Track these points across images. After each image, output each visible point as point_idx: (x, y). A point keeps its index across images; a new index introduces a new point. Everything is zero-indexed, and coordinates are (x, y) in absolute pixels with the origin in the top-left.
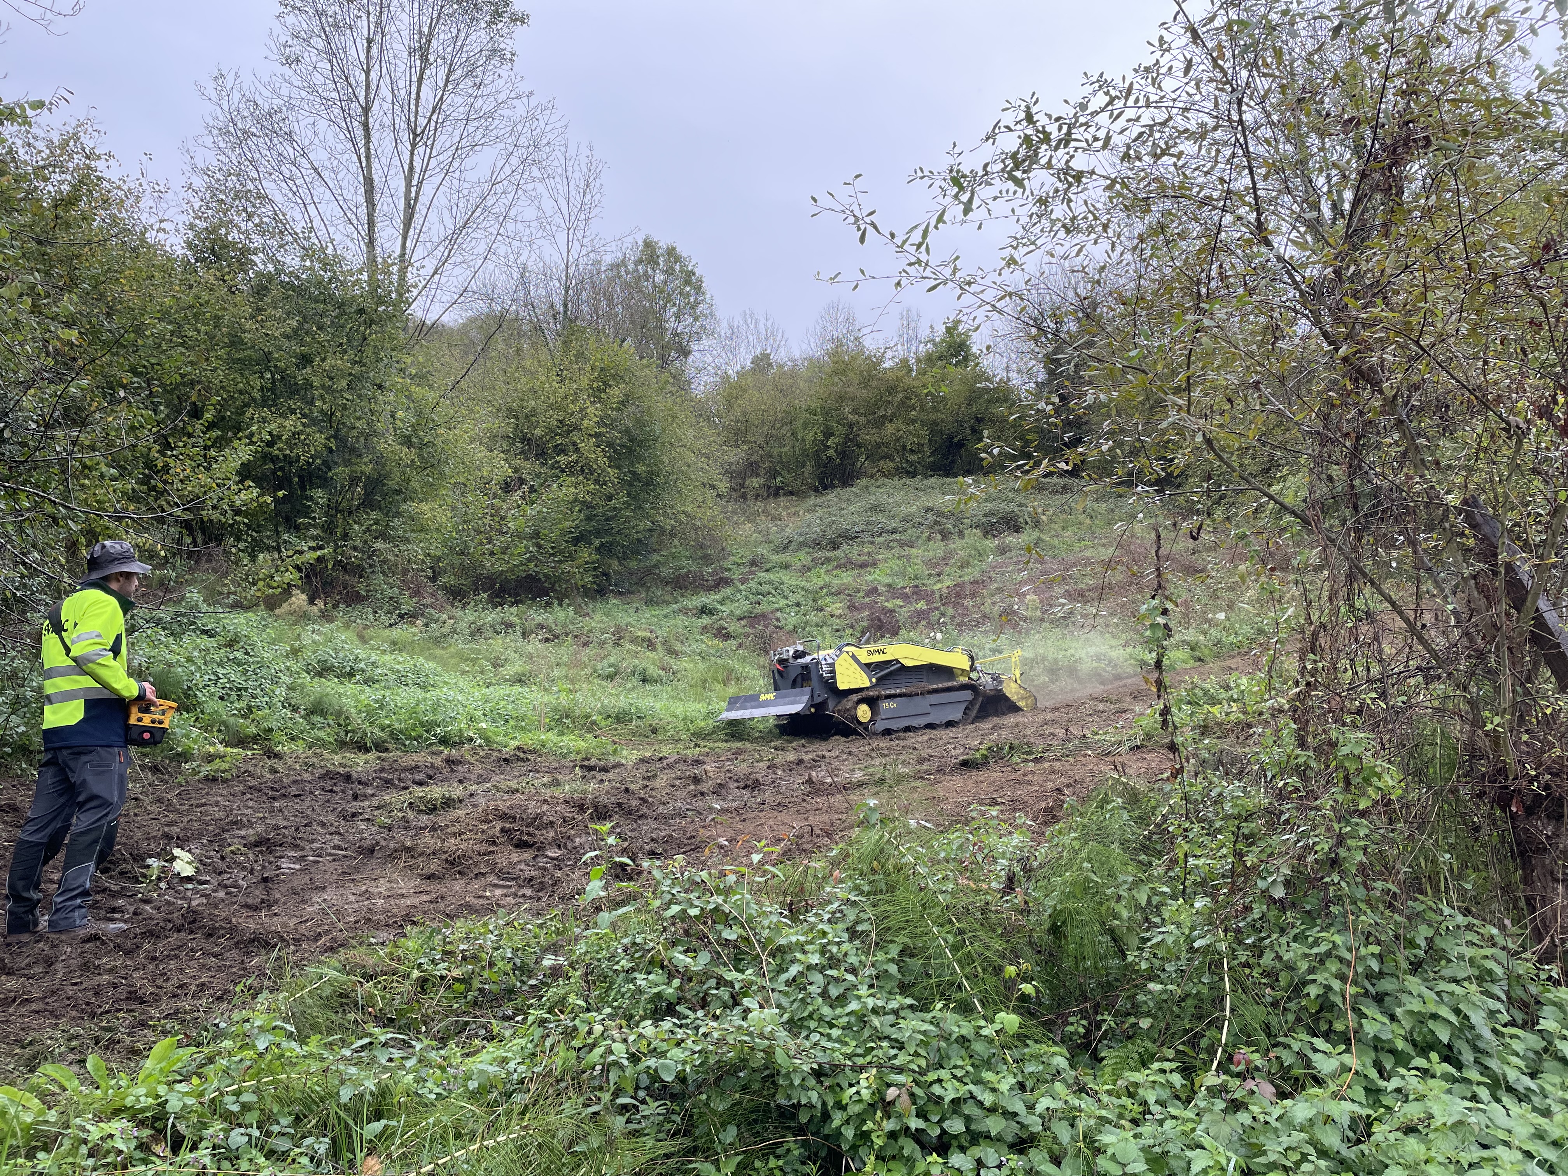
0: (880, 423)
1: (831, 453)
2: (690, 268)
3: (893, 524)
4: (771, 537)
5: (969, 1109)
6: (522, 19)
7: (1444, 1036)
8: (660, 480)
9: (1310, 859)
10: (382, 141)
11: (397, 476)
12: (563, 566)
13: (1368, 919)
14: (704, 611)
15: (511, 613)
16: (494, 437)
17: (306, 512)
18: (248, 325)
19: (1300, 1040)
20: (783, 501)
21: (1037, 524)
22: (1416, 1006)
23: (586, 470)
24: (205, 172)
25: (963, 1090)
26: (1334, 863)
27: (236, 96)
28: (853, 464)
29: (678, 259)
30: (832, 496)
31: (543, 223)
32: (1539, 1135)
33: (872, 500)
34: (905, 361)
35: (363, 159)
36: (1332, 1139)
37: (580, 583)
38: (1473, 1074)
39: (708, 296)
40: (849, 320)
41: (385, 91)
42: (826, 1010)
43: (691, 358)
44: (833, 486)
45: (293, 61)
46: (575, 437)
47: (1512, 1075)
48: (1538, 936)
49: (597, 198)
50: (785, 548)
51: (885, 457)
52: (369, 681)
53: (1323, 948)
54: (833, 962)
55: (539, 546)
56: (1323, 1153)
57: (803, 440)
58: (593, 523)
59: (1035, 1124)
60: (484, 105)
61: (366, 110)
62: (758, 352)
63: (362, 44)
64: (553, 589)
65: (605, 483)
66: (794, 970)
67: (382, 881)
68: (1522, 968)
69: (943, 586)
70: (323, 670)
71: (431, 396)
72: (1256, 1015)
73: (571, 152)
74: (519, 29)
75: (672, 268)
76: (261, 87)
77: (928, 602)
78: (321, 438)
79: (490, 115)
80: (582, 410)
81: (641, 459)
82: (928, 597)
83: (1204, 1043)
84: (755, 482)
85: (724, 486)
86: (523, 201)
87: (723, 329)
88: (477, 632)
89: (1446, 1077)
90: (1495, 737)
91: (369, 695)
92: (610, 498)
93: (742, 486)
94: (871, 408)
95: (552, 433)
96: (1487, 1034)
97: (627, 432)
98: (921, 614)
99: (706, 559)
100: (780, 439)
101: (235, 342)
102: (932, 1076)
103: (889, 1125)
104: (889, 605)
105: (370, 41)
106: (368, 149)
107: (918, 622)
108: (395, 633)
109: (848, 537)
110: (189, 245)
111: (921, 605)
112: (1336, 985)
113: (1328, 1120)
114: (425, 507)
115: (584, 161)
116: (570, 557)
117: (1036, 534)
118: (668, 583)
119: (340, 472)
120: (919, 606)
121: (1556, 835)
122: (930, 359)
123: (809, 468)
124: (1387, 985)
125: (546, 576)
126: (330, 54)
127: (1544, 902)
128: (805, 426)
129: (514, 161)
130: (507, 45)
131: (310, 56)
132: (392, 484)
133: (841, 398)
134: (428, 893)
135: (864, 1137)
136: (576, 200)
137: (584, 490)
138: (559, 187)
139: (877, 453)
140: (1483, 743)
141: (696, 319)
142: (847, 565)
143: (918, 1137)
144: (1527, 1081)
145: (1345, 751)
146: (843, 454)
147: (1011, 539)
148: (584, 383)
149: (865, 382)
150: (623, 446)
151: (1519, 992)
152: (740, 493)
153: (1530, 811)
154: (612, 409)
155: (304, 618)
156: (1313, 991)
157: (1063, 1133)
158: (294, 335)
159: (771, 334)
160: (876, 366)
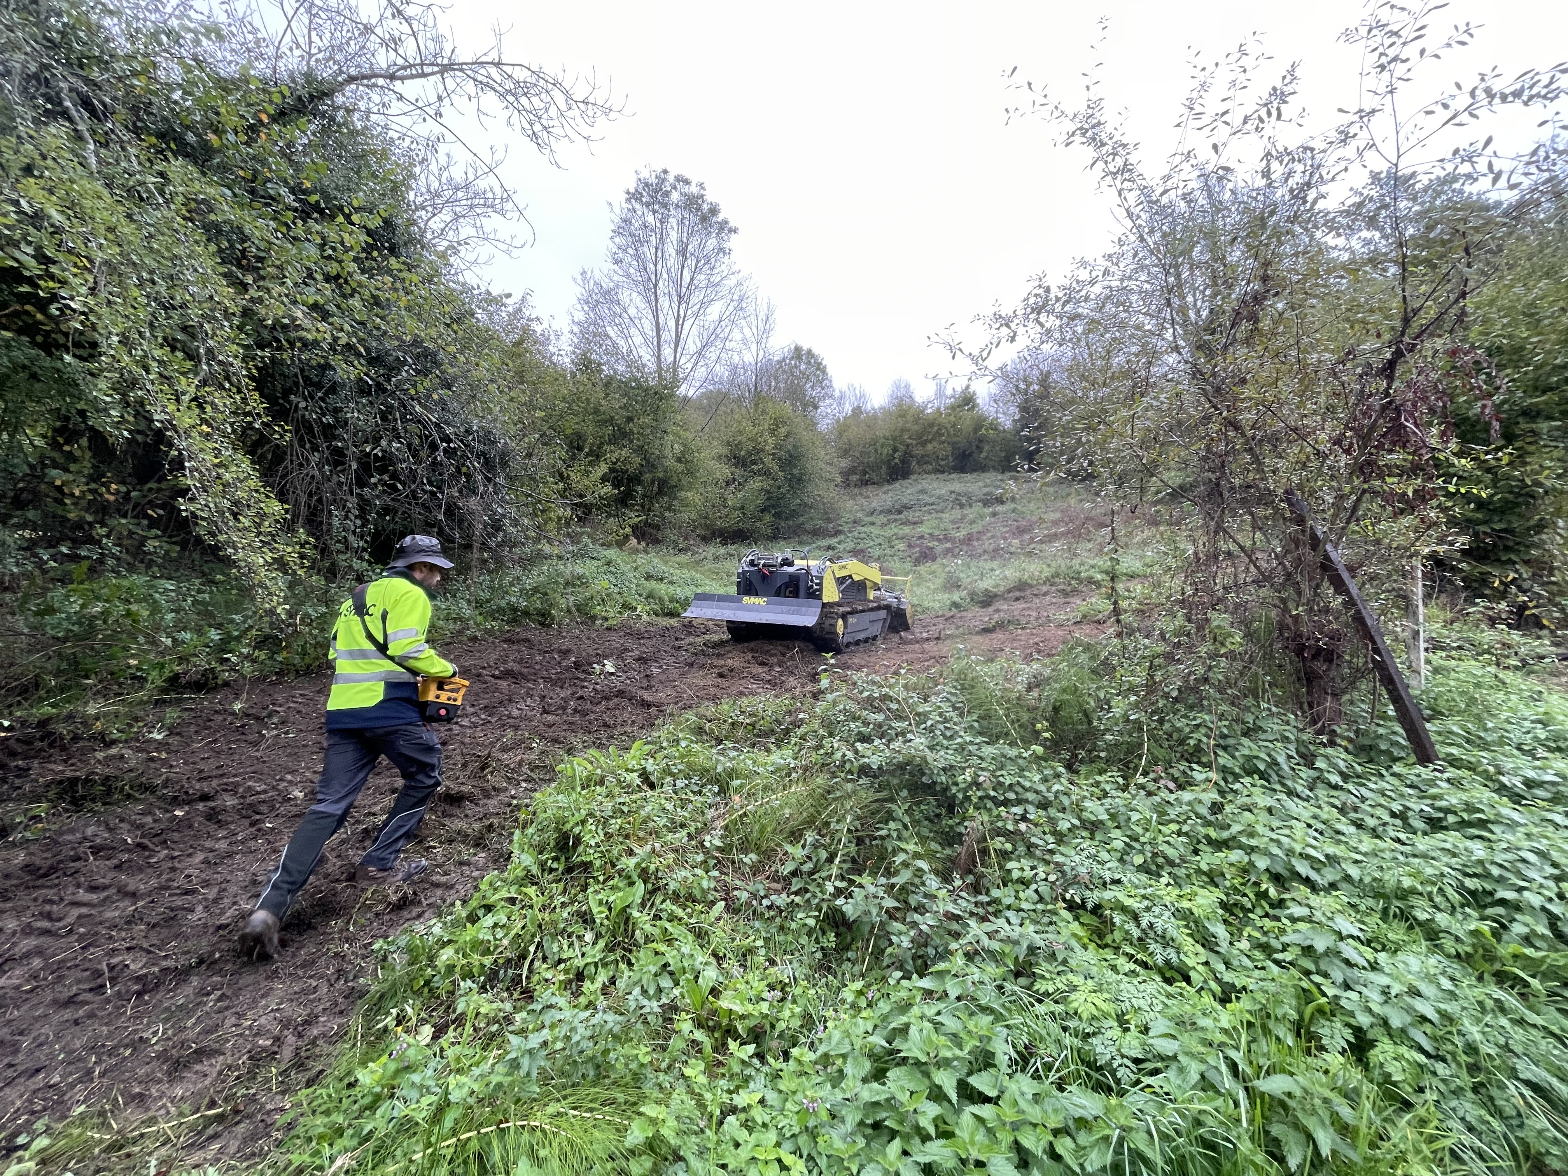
0: (924, 444)
1: (896, 461)
2: (819, 361)
3: (932, 500)
4: (864, 508)
5: (1018, 789)
6: (735, 231)
7: (1262, 767)
8: (806, 478)
9: (1192, 678)
10: (664, 302)
11: (675, 479)
12: (756, 524)
13: (1224, 707)
14: (830, 548)
15: (731, 548)
16: (720, 457)
17: (633, 498)
18: (603, 403)
19: (1183, 766)
20: (870, 488)
21: (1013, 499)
22: (1246, 752)
23: (767, 473)
24: (579, 324)
25: (1014, 781)
26: (1206, 680)
27: (592, 283)
28: (909, 467)
29: (813, 356)
30: (897, 485)
31: (745, 341)
32: (1315, 817)
33: (920, 487)
34: (939, 408)
35: (655, 312)
36: (1204, 811)
37: (765, 533)
38: (1278, 787)
39: (829, 376)
40: (907, 387)
41: (665, 276)
42: (945, 742)
43: (819, 410)
44: (898, 479)
45: (618, 262)
46: (762, 455)
47: (1299, 789)
48: (1314, 722)
49: (772, 326)
50: (872, 514)
51: (926, 463)
52: (672, 583)
53: (1198, 721)
54: (946, 721)
55: (744, 514)
56: (1198, 816)
57: (881, 454)
58: (771, 501)
59: (1051, 796)
60: (716, 279)
61: (655, 286)
62: (855, 406)
63: (653, 250)
64: (752, 536)
65: (777, 480)
66: (929, 723)
68: (1305, 737)
69: (961, 534)
70: (649, 577)
71: (691, 437)
72: (1159, 752)
73: (759, 302)
74: (733, 236)
75: (810, 361)
76: (604, 277)
77: (953, 543)
78: (638, 460)
79: (718, 284)
80: (765, 441)
81: (796, 466)
82: (952, 540)
83: (1132, 765)
84: (855, 478)
85: (839, 479)
86: (736, 330)
87: (837, 394)
88: (716, 558)
89: (1263, 786)
90: (1296, 618)
91: (671, 589)
92: (780, 488)
93: (848, 480)
94: (920, 435)
95: (750, 453)
96: (1285, 767)
97: (789, 452)
98: (949, 550)
99: (829, 520)
100: (868, 454)
101: (596, 411)
102: (999, 773)
103: (979, 794)
104: (930, 545)
105: (657, 248)
106: (657, 307)
107: (947, 554)
108: (677, 559)
109: (906, 507)
110: (573, 362)
111: (948, 545)
112: (1205, 740)
113: (1200, 802)
114: (689, 494)
115: (765, 306)
116: (760, 520)
117: (1013, 506)
118: (809, 533)
119: (647, 477)
121: (1328, 670)
122: (953, 408)
123: (884, 470)
124: (1231, 741)
125: (748, 529)
126: (637, 256)
127: (1319, 704)
128: (882, 446)
129: (731, 308)
130: (727, 245)
131: (627, 258)
132: (673, 483)
133: (903, 430)
135: (968, 798)
136: (761, 326)
137: (767, 484)
138: (753, 321)
139: (923, 460)
140: (1289, 621)
141: (823, 389)
142: (906, 523)
143: (993, 799)
144: (1308, 792)
145: (1215, 624)
146: (903, 461)
147: (999, 508)
148: (766, 426)
149: (916, 421)
150: (786, 460)
151: (1303, 750)
152: (847, 484)
153: (1315, 657)
154: (781, 440)
155: (636, 551)
156: (1192, 742)
157: (1066, 801)
158: (624, 407)
159: (862, 396)
160: (922, 412)
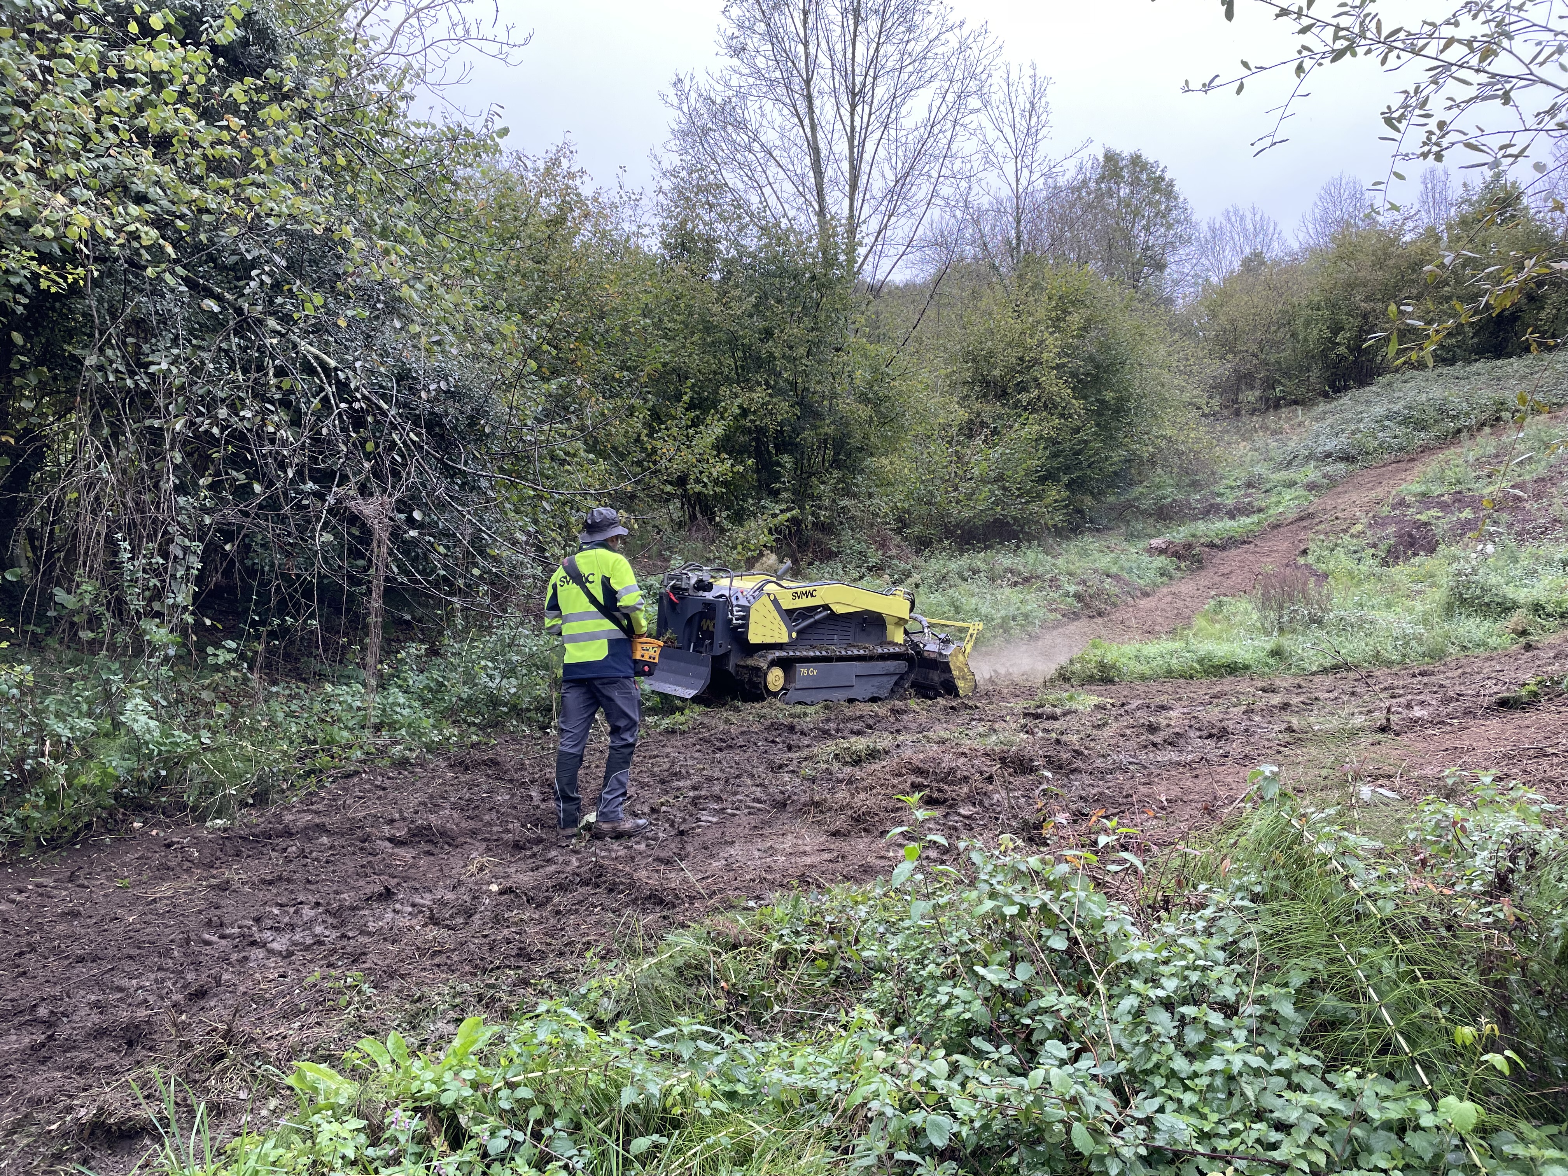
1: (1342, 350)
2: (1158, 173)
4: (1272, 454)
8: (1132, 405)
10: (825, 108)
11: (858, 435)
12: (1030, 507)
15: (979, 560)
16: (950, 384)
17: (777, 477)
18: (716, 309)
20: (1284, 412)
23: (1049, 406)
24: (674, 173)
27: (693, 96)
28: (1372, 361)
29: (1144, 167)
30: (1345, 400)
34: (1431, 230)
35: (808, 130)
37: (1050, 523)
39: (1181, 199)
43: (1168, 270)
44: (1347, 388)
45: (739, 51)
46: (1036, 371)
49: (1043, 118)
50: (1290, 463)
55: (1005, 489)
57: (1306, 340)
58: (1061, 459)
60: (918, 46)
61: (808, 82)
62: (1247, 251)
63: (798, 17)
64: (1022, 531)
65: (1070, 416)
67: (789, 837)
69: (1496, 489)
73: (1014, 76)
75: (1138, 178)
76: (714, 83)
77: (1475, 510)
78: (786, 406)
79: (922, 56)
80: (1041, 342)
81: (1108, 386)
82: (1475, 504)
84: (1250, 396)
85: (1212, 402)
86: (962, 134)
87: (1203, 233)
88: (942, 580)
92: (1077, 430)
93: (1235, 401)
95: (1011, 371)
97: (1091, 358)
98: (1466, 526)
99: (1192, 487)
100: (1276, 345)
101: (708, 328)
104: (1423, 518)
105: (805, 13)
106: (812, 119)
107: (1462, 535)
110: (663, 243)
111: (1467, 514)
114: (884, 461)
115: (1028, 82)
116: (1039, 497)
118: (1151, 515)
119: (805, 436)
120: (1463, 516)
122: (1465, 223)
123: (1315, 374)
125: (1015, 519)
126: (772, 36)
128: (1307, 324)
129: (950, 97)
131: (753, 42)
132: (853, 443)
133: (1351, 285)
134: (830, 851)
136: (1022, 126)
137: (1050, 426)
138: (1004, 115)
141: (1169, 227)
146: (1357, 350)
148: (1041, 314)
149: (1379, 264)
150: (1087, 375)
152: (1231, 410)
154: (1073, 337)
158: (756, 312)
159: (1261, 229)
160: (1393, 242)
